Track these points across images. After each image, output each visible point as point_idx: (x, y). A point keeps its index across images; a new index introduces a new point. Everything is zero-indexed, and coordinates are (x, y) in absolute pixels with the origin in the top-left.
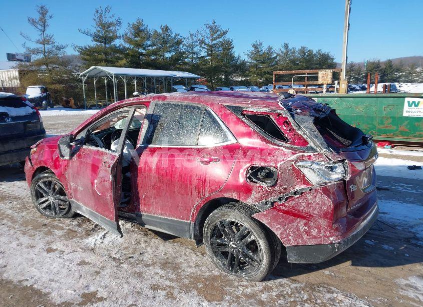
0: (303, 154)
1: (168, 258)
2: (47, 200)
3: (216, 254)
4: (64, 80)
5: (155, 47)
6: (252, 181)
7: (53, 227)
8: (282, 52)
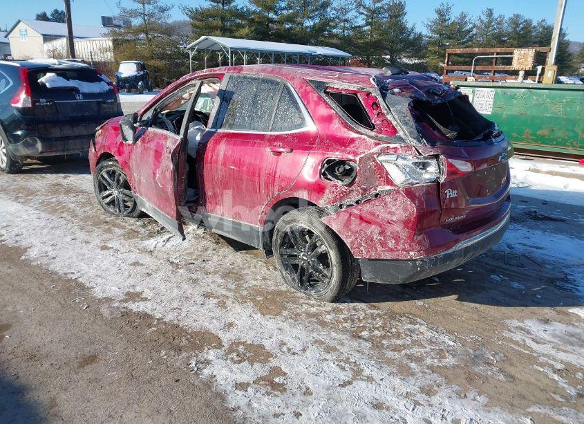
0: (388, 145)
1: (233, 268)
2: (110, 195)
3: (286, 266)
4: (168, 55)
5: (291, 11)
6: (327, 178)
7: (114, 225)
8: (482, 21)
